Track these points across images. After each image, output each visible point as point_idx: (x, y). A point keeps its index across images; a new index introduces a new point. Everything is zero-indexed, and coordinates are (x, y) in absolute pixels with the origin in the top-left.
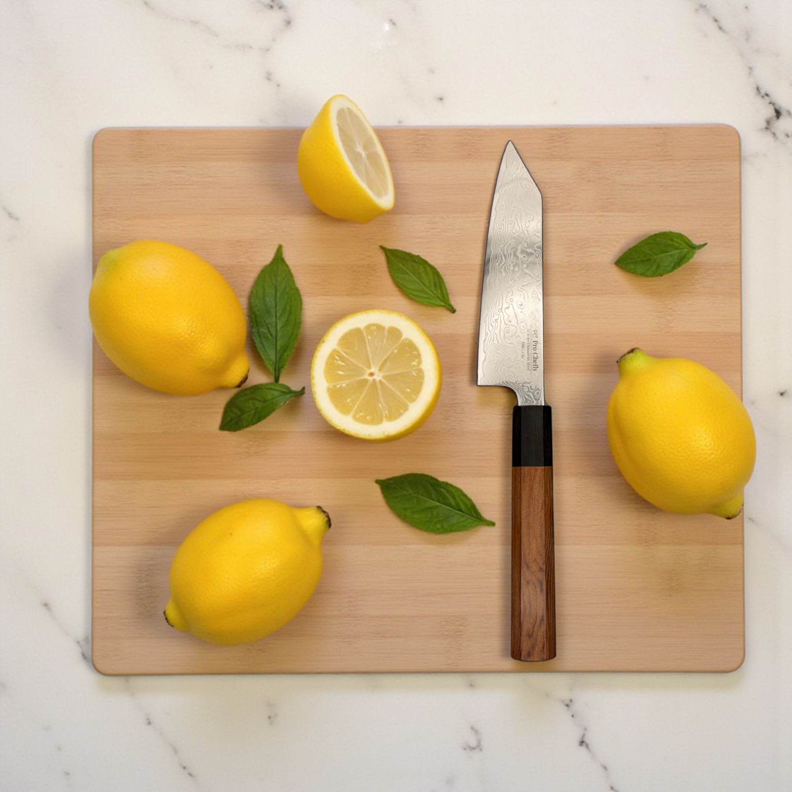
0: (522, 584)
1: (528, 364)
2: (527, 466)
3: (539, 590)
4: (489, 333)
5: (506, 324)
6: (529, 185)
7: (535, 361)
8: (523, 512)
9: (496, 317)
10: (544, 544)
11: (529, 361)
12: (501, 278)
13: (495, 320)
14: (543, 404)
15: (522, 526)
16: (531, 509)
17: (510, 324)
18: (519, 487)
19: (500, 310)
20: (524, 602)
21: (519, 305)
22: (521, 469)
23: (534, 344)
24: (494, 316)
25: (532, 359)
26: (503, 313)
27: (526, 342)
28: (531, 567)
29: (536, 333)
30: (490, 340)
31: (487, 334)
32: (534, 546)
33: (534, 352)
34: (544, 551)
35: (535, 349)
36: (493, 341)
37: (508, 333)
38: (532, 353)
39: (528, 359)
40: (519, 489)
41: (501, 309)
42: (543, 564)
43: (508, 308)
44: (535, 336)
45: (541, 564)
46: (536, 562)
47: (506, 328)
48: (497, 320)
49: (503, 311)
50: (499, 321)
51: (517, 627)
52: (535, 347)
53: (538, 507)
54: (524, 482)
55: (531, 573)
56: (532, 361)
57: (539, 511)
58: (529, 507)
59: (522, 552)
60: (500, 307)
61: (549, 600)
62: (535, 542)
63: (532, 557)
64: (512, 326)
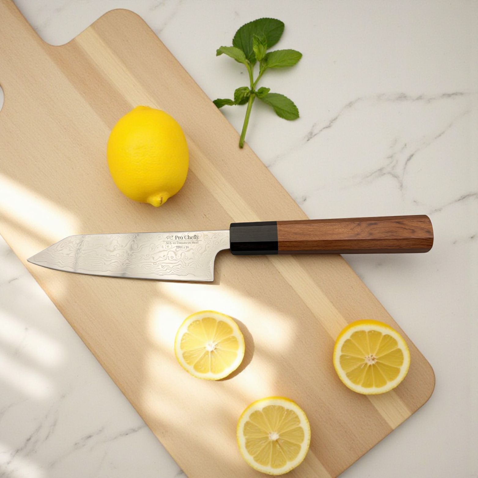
0: (373, 238)
1: (193, 243)
2: (277, 237)
3: (375, 226)
4: (172, 271)
5: (166, 259)
6: (62, 244)
7: (191, 238)
8: (314, 239)
9: (160, 267)
11: (191, 243)
12: (130, 263)
13: (162, 267)
14: (229, 231)
15: (325, 239)
16: (311, 233)
17: (166, 256)
18: (294, 243)
19: (155, 264)
20: (387, 236)
21: (152, 250)
22: (281, 242)
23: (177, 238)
24: (159, 268)
25: (189, 240)
26: (157, 262)
27: (177, 245)
28: (358, 232)
29: (169, 237)
30: (178, 270)
31: (173, 274)
32: (341, 231)
33: (184, 238)
34: (344, 223)
35: (182, 238)
36: (178, 268)
37: (173, 258)
38: (185, 240)
39: (189, 243)
40: (296, 243)
41: (154, 263)
42: (354, 223)
43: (153, 258)
44: (171, 238)
45: (355, 225)
46: (353, 228)
47: (169, 259)
48: (162, 266)
49: (156, 261)
50: (164, 264)
51: (408, 243)
52: (179, 238)
53: (309, 228)
54: (290, 239)
55: (363, 232)
56: (191, 240)
57: (312, 227)
58: (309, 235)
59: (347, 239)
60: (152, 264)
61: (382, 219)
62: (337, 230)
63: (349, 232)
64: (167, 254)
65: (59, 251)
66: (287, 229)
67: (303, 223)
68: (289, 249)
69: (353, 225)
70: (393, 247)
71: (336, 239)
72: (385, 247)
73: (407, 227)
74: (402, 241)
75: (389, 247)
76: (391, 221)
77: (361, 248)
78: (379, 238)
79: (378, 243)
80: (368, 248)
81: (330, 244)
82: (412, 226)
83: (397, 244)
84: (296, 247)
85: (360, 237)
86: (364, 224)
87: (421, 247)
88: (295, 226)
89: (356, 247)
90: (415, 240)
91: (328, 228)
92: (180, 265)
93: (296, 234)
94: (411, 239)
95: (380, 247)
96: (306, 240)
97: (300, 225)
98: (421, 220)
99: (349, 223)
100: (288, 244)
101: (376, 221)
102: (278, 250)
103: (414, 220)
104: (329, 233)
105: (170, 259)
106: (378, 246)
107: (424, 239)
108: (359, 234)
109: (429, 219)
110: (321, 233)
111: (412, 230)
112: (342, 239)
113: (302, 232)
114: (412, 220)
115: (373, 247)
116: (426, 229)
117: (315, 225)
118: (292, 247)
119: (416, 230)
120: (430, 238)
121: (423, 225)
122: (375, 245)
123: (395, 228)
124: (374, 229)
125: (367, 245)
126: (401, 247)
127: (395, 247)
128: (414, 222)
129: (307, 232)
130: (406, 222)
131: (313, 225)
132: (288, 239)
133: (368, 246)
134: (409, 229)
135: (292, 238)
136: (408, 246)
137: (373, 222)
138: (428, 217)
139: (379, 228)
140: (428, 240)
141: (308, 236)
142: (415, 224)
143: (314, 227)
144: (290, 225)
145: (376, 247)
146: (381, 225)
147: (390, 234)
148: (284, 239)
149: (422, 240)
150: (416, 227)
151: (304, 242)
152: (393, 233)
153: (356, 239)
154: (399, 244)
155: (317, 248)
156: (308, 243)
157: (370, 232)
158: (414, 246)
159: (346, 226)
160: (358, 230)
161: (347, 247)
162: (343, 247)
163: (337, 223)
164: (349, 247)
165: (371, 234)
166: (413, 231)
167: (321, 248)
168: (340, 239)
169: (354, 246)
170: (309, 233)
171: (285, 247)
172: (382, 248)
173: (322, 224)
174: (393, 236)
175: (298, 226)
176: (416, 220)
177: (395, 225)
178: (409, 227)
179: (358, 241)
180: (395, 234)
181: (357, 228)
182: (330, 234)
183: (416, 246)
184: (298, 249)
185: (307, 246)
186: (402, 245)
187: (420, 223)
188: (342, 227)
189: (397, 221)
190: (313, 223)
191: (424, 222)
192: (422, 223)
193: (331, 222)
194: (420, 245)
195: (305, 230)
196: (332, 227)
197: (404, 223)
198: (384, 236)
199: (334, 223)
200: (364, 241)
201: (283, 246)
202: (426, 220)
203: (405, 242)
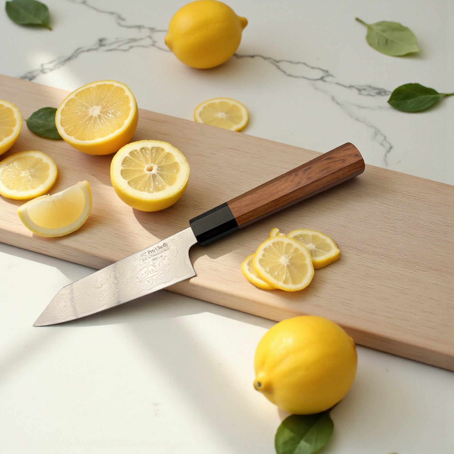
0: (312, 181)
1: (165, 250)
2: (233, 215)
3: (310, 170)
4: (158, 282)
5: (148, 274)
7: (161, 247)
8: (264, 203)
9: (146, 282)
10: (279, 181)
11: (163, 251)
12: (120, 291)
13: (148, 282)
14: (190, 228)
15: (274, 199)
16: (260, 199)
17: (147, 271)
18: (249, 214)
19: (141, 282)
21: (133, 272)
22: (237, 218)
23: (150, 253)
24: (146, 284)
25: (161, 249)
27: (152, 258)
28: (298, 181)
29: (143, 255)
30: (162, 279)
31: (159, 284)
32: (283, 186)
33: (155, 250)
34: (283, 179)
35: (154, 251)
36: (162, 277)
37: (154, 270)
38: (157, 251)
39: (161, 252)
40: (250, 213)
41: (139, 282)
42: (292, 175)
43: (137, 278)
44: (145, 255)
45: (293, 177)
46: (293, 180)
47: (150, 273)
48: (147, 281)
49: (141, 280)
50: (148, 279)
51: (343, 172)
52: (152, 251)
53: (256, 196)
54: (244, 212)
55: (302, 180)
56: (162, 249)
57: (258, 194)
58: (259, 201)
59: (291, 191)
60: (139, 283)
61: (313, 162)
62: (280, 187)
63: (291, 184)
64: (148, 270)
65: (57, 306)
66: (238, 205)
67: (249, 194)
68: (247, 221)
69: (291, 178)
70: (332, 181)
71: (282, 195)
72: (326, 184)
73: (337, 160)
74: (338, 173)
75: (329, 182)
76: (321, 160)
77: (306, 194)
78: (318, 179)
79: (319, 183)
80: (312, 191)
81: (279, 201)
82: (341, 157)
83: (335, 177)
84: (252, 216)
85: (302, 185)
86: (300, 173)
87: (356, 170)
88: (243, 199)
89: (302, 194)
90: (348, 167)
91: (271, 189)
92: (162, 274)
93: (247, 205)
94: (345, 168)
95: (322, 186)
96: (258, 207)
97: (247, 196)
98: (346, 148)
99: (287, 177)
100: (244, 217)
101: (309, 166)
102: (238, 225)
103: (340, 151)
104: (274, 192)
105: (152, 272)
106: (320, 186)
107: (355, 163)
108: (300, 183)
109: (352, 144)
110: (267, 195)
111: (342, 160)
112: (287, 193)
113: (251, 202)
114: (338, 152)
115: (316, 188)
116: (353, 154)
117: (260, 192)
118: (249, 218)
119: (345, 159)
120: (360, 160)
121: (349, 152)
122: (317, 186)
123: (327, 164)
124: (311, 173)
125: (310, 189)
126: (339, 178)
127: (334, 180)
128: (340, 152)
129: (255, 200)
130: (334, 155)
131: (258, 192)
132: (242, 213)
133: (312, 189)
134: (339, 160)
135: (245, 210)
136: (344, 175)
137: (307, 167)
138: (351, 143)
139: (313, 170)
140: (359, 163)
141: (258, 203)
142: (342, 154)
143: (259, 194)
144: (239, 200)
145: (318, 187)
146: (315, 167)
147: (325, 171)
148: (239, 214)
149: (354, 165)
150: (344, 155)
151: (257, 209)
152: (327, 169)
153: (299, 188)
154: (337, 176)
155: (270, 210)
156: (260, 209)
157: (308, 177)
158: (350, 173)
159: (286, 180)
160: (297, 179)
161: (295, 198)
162: (292, 199)
163: (277, 182)
164: (297, 197)
165: (309, 178)
166: (344, 161)
167: (273, 208)
168: (285, 194)
169: (300, 195)
170: (258, 200)
171: (243, 220)
172: (324, 186)
173: (266, 188)
174: (328, 171)
175: (245, 198)
176: (342, 150)
177: (326, 162)
178: (338, 158)
179: (301, 189)
180: (329, 170)
181: (296, 178)
182: (276, 193)
183: (351, 172)
184: (255, 217)
185: (260, 212)
186: (339, 176)
187: (346, 152)
188: (283, 183)
189: (326, 158)
190: (257, 190)
191: (349, 149)
192: (348, 150)
193: (272, 183)
194: (354, 169)
195: (253, 199)
196: (274, 187)
197: (333, 157)
198: (321, 175)
199: (275, 183)
200: (307, 186)
201: (240, 220)
202: (350, 146)
203: (341, 173)
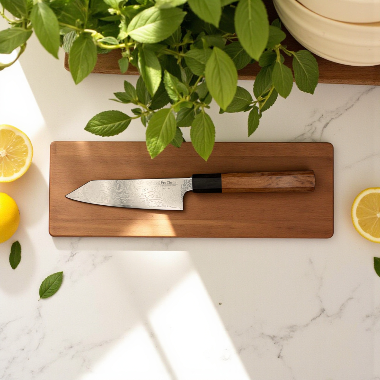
0: (278, 187)
1: (173, 186)
2: (221, 185)
3: (281, 179)
4: (158, 205)
5: (154, 197)
7: (171, 183)
8: (243, 187)
10: (259, 177)
11: (171, 186)
12: (131, 199)
13: (151, 202)
14: (192, 178)
15: (250, 187)
16: (242, 183)
17: (153, 195)
18: (232, 189)
19: (147, 200)
20: (287, 186)
21: (144, 191)
22: (224, 189)
23: (163, 183)
24: (149, 203)
25: (170, 184)
27: (162, 187)
28: (270, 183)
29: (157, 182)
31: (158, 206)
32: (260, 182)
33: (166, 183)
34: (262, 177)
36: (161, 203)
37: (158, 196)
39: (170, 186)
41: (146, 199)
42: (268, 177)
43: (146, 196)
44: (159, 183)
45: (268, 178)
46: (267, 180)
47: (155, 197)
49: (147, 198)
50: (152, 200)
51: (299, 189)
53: (241, 180)
54: (229, 187)
55: (273, 183)
56: (171, 184)
57: (243, 179)
59: (263, 187)
60: (145, 200)
61: (285, 174)
62: (258, 181)
63: (265, 183)
64: (154, 194)
65: (86, 191)
66: (227, 180)
67: (237, 176)
71: (257, 187)
73: (299, 180)
74: (295, 189)
78: (282, 187)
79: (281, 189)
81: (253, 190)
82: (302, 179)
83: (292, 190)
84: (233, 191)
86: (274, 178)
88: (232, 178)
91: (252, 180)
92: (162, 201)
93: (233, 183)
96: (239, 188)
97: (236, 178)
99: (265, 177)
100: (228, 190)
101: (282, 176)
105: (156, 196)
106: (281, 191)
107: (308, 188)
108: (270, 185)
110: (248, 183)
112: (260, 187)
113: (236, 182)
116: (311, 181)
117: (245, 178)
118: (231, 191)
120: (312, 187)
121: (309, 179)
124: (280, 181)
125: (275, 191)
129: (239, 183)
136: (299, 191)
137: (280, 176)
141: (240, 185)
142: (304, 178)
144: (230, 177)
146: (284, 178)
147: (289, 184)
148: (226, 187)
150: (305, 180)
153: (268, 187)
157: (277, 183)
159: (263, 179)
166: (303, 183)
169: (267, 191)
173: (249, 178)
175: (234, 178)
177: (292, 178)
180: (291, 184)
182: (253, 184)
186: (295, 191)
187: (307, 178)
188: (260, 180)
189: (294, 176)
191: (310, 177)
193: (254, 176)
194: (306, 191)
195: (238, 181)
197: (298, 177)
199: (256, 177)
200: (273, 189)
203: (297, 189)
